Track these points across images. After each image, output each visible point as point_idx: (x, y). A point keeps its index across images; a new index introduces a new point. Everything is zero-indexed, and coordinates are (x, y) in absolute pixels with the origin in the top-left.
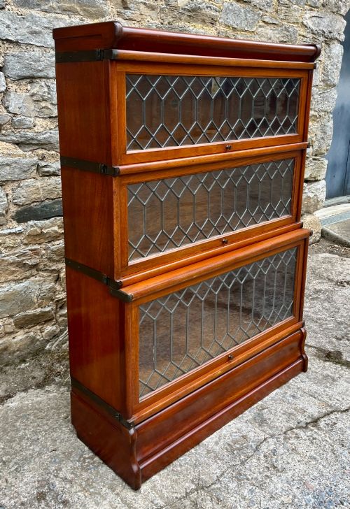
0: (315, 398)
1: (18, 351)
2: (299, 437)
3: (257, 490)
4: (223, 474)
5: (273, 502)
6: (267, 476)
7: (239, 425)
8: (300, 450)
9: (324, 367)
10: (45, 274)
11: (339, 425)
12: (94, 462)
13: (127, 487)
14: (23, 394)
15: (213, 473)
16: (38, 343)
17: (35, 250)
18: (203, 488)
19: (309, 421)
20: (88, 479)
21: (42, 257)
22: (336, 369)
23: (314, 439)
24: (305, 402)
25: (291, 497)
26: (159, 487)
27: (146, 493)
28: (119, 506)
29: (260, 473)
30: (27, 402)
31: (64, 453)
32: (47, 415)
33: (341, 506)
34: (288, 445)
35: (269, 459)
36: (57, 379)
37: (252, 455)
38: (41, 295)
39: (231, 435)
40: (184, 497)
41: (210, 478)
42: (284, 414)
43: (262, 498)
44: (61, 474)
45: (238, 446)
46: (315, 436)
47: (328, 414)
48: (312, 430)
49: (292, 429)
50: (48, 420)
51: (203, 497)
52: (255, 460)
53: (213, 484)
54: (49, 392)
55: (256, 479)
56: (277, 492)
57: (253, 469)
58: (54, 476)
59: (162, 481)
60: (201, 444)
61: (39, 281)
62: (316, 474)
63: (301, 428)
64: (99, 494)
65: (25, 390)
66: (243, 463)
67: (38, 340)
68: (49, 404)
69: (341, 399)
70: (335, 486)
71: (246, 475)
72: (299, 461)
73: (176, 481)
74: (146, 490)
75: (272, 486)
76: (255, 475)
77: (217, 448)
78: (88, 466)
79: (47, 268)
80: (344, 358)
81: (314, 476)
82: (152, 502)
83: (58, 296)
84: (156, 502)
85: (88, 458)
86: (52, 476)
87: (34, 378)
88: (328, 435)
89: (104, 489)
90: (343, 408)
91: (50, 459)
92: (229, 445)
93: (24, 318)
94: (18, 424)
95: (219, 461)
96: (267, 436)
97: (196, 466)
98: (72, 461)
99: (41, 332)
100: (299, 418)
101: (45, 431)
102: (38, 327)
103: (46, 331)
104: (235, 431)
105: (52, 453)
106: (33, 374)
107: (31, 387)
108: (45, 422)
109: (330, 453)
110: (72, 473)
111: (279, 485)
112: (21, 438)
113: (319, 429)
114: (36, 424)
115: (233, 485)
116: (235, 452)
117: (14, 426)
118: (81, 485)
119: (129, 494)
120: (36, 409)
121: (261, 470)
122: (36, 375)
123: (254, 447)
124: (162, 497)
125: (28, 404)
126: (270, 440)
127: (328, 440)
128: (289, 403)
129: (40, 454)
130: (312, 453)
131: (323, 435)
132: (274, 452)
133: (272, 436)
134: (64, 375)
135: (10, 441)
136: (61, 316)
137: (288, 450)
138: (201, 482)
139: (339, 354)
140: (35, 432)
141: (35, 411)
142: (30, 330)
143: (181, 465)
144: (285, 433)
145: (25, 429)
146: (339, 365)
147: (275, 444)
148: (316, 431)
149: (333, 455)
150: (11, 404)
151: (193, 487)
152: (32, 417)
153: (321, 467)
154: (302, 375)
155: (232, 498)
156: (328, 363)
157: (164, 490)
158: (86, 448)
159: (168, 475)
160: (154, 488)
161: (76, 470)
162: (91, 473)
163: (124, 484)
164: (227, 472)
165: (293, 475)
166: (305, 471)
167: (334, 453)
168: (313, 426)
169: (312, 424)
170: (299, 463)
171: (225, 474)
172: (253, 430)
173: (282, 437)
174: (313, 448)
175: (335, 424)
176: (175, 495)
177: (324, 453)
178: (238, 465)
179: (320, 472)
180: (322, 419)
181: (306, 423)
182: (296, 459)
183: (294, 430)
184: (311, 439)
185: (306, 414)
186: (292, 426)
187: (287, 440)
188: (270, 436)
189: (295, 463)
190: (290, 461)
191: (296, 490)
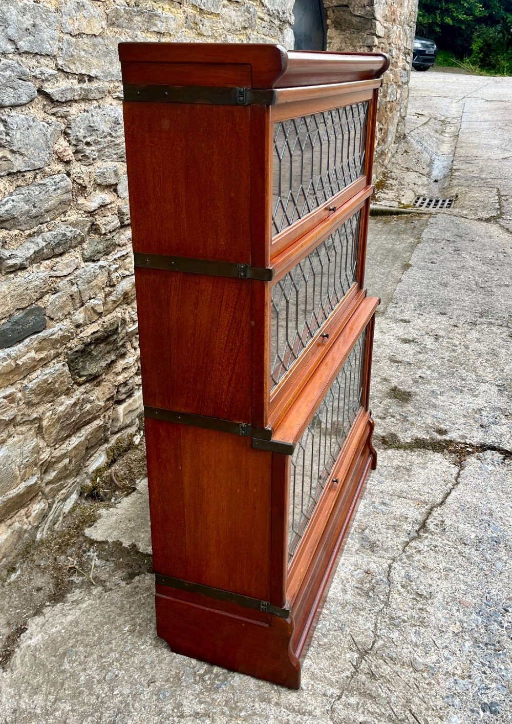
0: (405, 498)
1: (3, 558)
2: (420, 551)
3: (423, 630)
4: (376, 626)
5: (446, 636)
6: (420, 609)
7: (353, 559)
8: (431, 566)
9: (389, 458)
10: (24, 429)
11: (448, 522)
12: (217, 676)
13: (283, 690)
14: (38, 620)
15: (366, 630)
16: (26, 535)
17: (10, 395)
18: (366, 653)
19: (417, 528)
20: (227, 702)
21: (18, 404)
22: (402, 456)
23: (435, 547)
24: (399, 508)
25: (458, 624)
26: (319, 674)
27: (310, 688)
28: (290, 718)
29: (413, 609)
30: (54, 630)
31: (167, 681)
32: (100, 638)
33: (508, 613)
34: (416, 564)
35: (409, 588)
36: (76, 579)
37: (390, 591)
38: (24, 462)
39: (352, 576)
40: (354, 673)
41: (366, 636)
42: (388, 529)
43: (434, 638)
44: (187, 711)
45: (368, 585)
46: (434, 543)
47: (430, 513)
48: (426, 538)
49: (407, 543)
50: (109, 643)
51: (375, 663)
52: (396, 596)
53: (374, 643)
54: (76, 602)
55: (413, 617)
56: (442, 623)
57: (401, 606)
58: (178, 717)
59: (318, 664)
60: (328, 600)
61: (19, 441)
62: (463, 587)
63: (413, 539)
64: (255, 714)
65: (38, 612)
66: (387, 604)
67: (26, 531)
68: (92, 621)
69: (430, 491)
70: (489, 593)
71: (399, 617)
72: (439, 579)
73: (332, 657)
74: (308, 684)
75: (432, 618)
76: (409, 613)
77: (348, 597)
78: (212, 684)
79: (26, 419)
80: (402, 440)
81: (463, 590)
82: (325, 695)
83: (42, 457)
84: (329, 693)
85: (206, 673)
86: (176, 719)
87: (39, 589)
88: (444, 538)
89: (257, 705)
90: (439, 501)
91: (155, 698)
92: (357, 588)
93: (5, 505)
94: (67, 666)
95: (362, 613)
96: (389, 562)
97: (341, 629)
98: (186, 687)
99: (27, 518)
100: (405, 527)
101: (117, 660)
102: (23, 512)
103: (34, 514)
104: (352, 568)
105: (151, 688)
106: (33, 584)
107: (43, 606)
108: (107, 648)
109: (460, 558)
110: (201, 703)
111: (439, 615)
112: (89, 684)
113: (432, 533)
114: (95, 656)
115: (395, 635)
116: (371, 594)
117: (64, 672)
118: (223, 713)
119: (291, 697)
120: (77, 634)
121: (410, 604)
122: (39, 584)
123: (385, 580)
124: (331, 684)
125: (59, 632)
126: (395, 565)
127: (448, 543)
128: (384, 514)
129: (135, 696)
130: (444, 564)
131: (440, 540)
132: (408, 577)
133: (394, 560)
134: (82, 570)
135: (74, 696)
136: (47, 484)
137: (420, 570)
138: (360, 647)
139: (394, 436)
140: (102, 668)
141: (80, 638)
142: (13, 520)
143: (324, 635)
144: (404, 551)
145: (85, 670)
146: (402, 451)
147: (403, 568)
148: (430, 536)
149: (464, 559)
150: (29, 642)
151: (356, 655)
152: (81, 648)
153: (461, 576)
154: (374, 474)
155: (405, 650)
156: (390, 452)
157: (327, 675)
158: (194, 661)
159: (318, 653)
160: (313, 676)
161: (201, 696)
162: (224, 691)
163: (276, 687)
164: (379, 621)
165: (444, 597)
166: (452, 588)
167: (464, 557)
168: (425, 532)
169: (422, 530)
170: (440, 581)
171: (379, 625)
172: (371, 560)
173: (404, 557)
174: (442, 558)
175: (443, 522)
176: (344, 675)
177: (455, 559)
178: (383, 608)
179: (465, 583)
180: (428, 521)
181: (416, 531)
182: (434, 578)
183: (410, 544)
184: (433, 548)
185: (409, 520)
186: (406, 540)
187: (411, 558)
188: (392, 561)
189: (437, 582)
190: (430, 582)
191: (458, 613)
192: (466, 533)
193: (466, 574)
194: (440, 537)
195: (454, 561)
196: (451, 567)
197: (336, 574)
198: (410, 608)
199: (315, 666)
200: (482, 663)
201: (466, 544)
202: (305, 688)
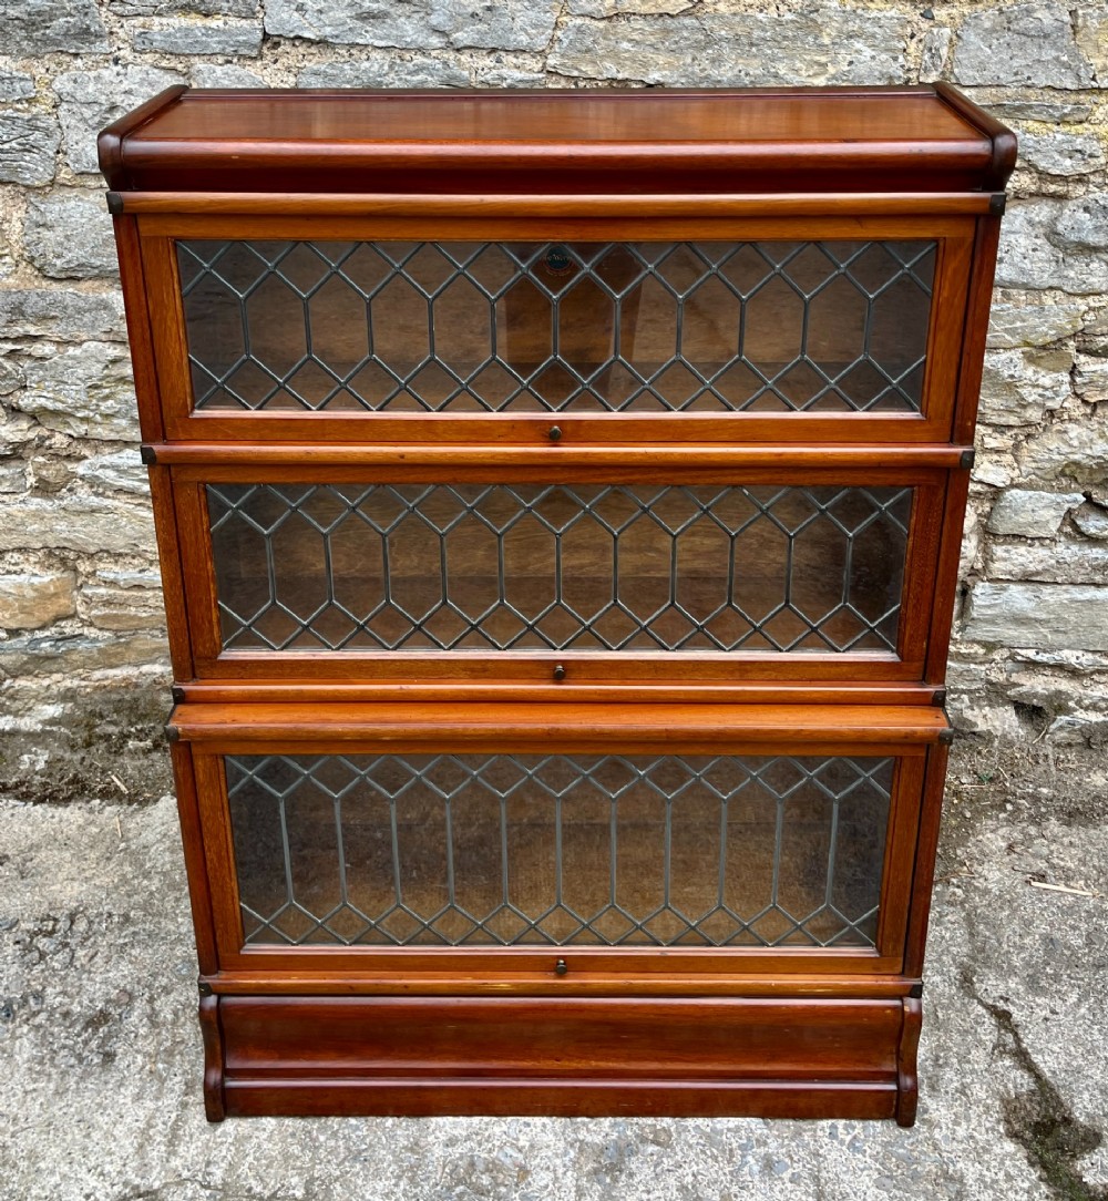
26: (251, 1146)
73: (288, 1158)
82: (209, 1164)
92: (472, 1162)
124: (231, 1168)
143: (334, 1134)
151: (299, 1193)
157: (250, 1159)
176: (253, 1183)
199: (265, 1135)
202: (218, 1133)
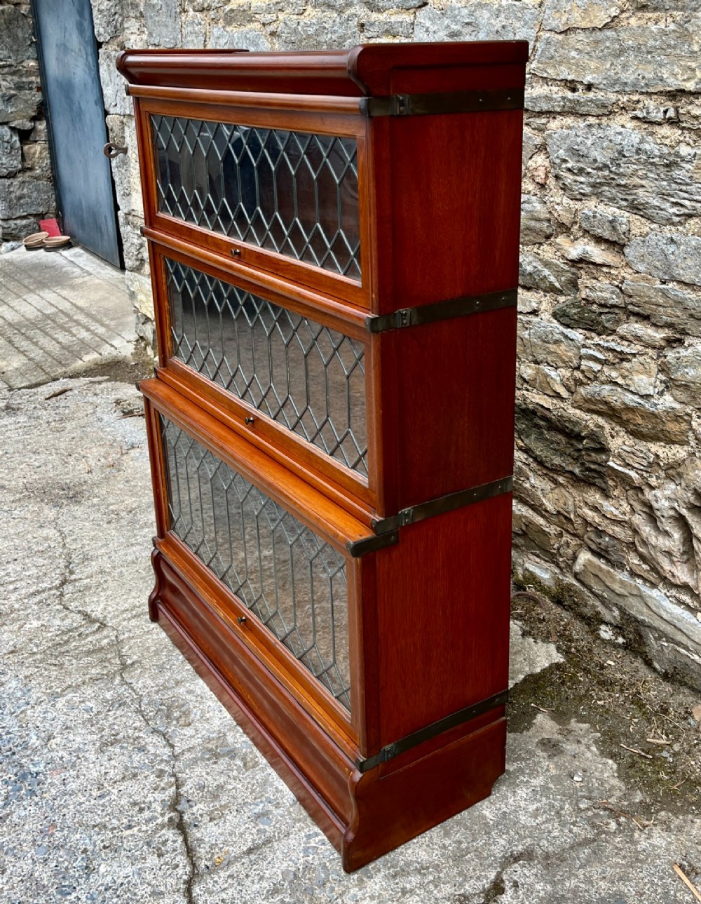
0: (247, 852)
2: (155, 790)
3: (86, 716)
4: (133, 690)
5: (59, 728)
6: (103, 730)
7: (217, 723)
11: (152, 860)
15: (139, 681)
18: (122, 669)
23: (141, 810)
25: (54, 747)
29: (110, 725)
34: (146, 772)
35: (131, 741)
37: (148, 724)
39: (199, 710)
40: (119, 653)
41: (133, 677)
43: (71, 718)
45: (176, 715)
46: (147, 814)
47: (189, 854)
48: (163, 814)
49: (179, 786)
51: (109, 668)
52: (137, 724)
53: (123, 678)
55: (105, 719)
56: (71, 735)
57: (123, 719)
62: (72, 786)
66: (139, 711)
70: (37, 804)
71: (117, 710)
75: (84, 732)
76: (110, 719)
77: (182, 691)
81: (68, 783)
88: (141, 835)
90: (197, 891)
92: (184, 705)
95: (156, 689)
96: (178, 751)
100: (199, 806)
104: (207, 715)
109: (99, 820)
111: (79, 739)
113: (161, 827)
115: (109, 695)
116: (164, 707)
121: (116, 727)
123: (163, 729)
126: (167, 752)
130: (113, 797)
131: (144, 828)
132: (142, 749)
133: (175, 756)
137: (135, 768)
144: (174, 775)
147: (156, 755)
148: (159, 821)
149: (93, 823)
153: (82, 798)
155: (90, 692)
164: (133, 694)
165: (86, 760)
166: (84, 775)
167: (94, 826)
168: (171, 819)
169: (177, 820)
170: (103, 772)
171: (130, 691)
172: (199, 736)
173: (167, 769)
174: (122, 803)
175: (160, 855)
177: (105, 813)
178: (140, 706)
179: (73, 793)
180: (180, 839)
181: (183, 812)
182: (112, 771)
183: (174, 788)
184: (143, 806)
185: (206, 818)
186: (185, 789)
187: (158, 773)
188: (176, 753)
189: (106, 768)
190: (113, 762)
191: (60, 755)
192: (115, 865)
193: (78, 807)
194: (147, 831)
195: (103, 811)
196: (103, 801)
197: (216, 699)
198: (114, 724)
200: (10, 733)
201: (105, 847)
